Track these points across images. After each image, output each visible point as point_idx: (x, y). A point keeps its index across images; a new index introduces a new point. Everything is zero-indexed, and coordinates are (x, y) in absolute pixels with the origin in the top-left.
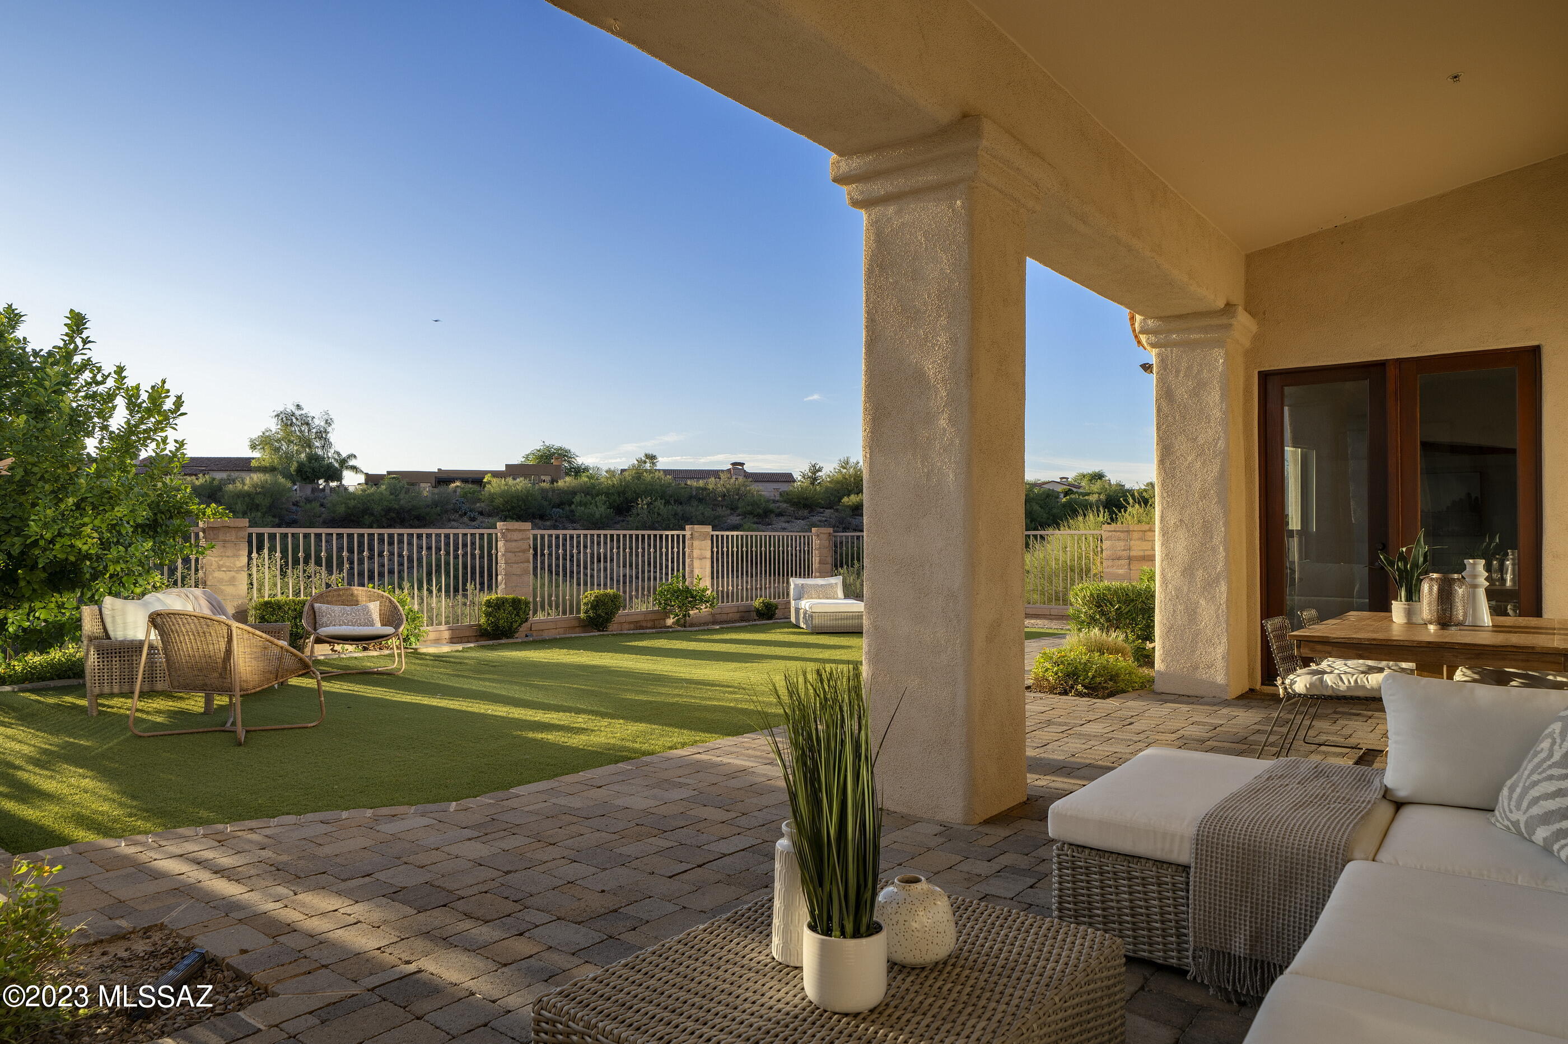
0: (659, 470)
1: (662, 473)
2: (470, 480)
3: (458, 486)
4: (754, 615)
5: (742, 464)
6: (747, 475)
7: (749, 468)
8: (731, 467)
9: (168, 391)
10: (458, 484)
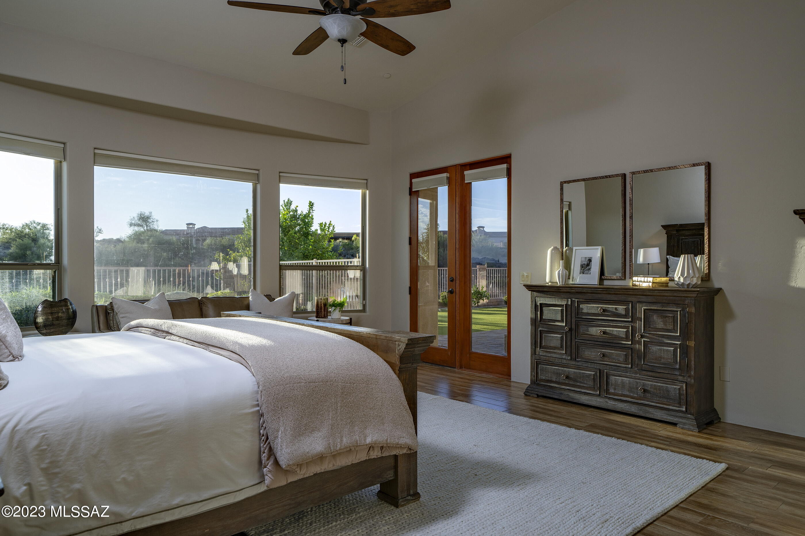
0: (441, 231)
1: (442, 233)
2: (345, 238)
3: (340, 242)
4: (503, 303)
5: (483, 227)
6: (486, 233)
7: (487, 230)
8: (477, 229)
9: (332, 224)
10: (340, 240)
